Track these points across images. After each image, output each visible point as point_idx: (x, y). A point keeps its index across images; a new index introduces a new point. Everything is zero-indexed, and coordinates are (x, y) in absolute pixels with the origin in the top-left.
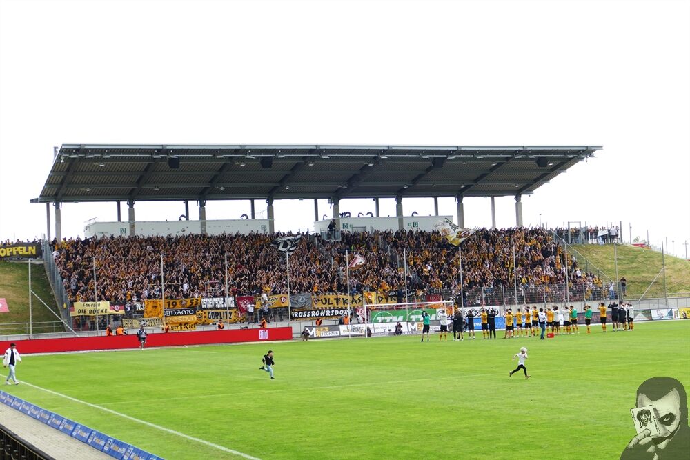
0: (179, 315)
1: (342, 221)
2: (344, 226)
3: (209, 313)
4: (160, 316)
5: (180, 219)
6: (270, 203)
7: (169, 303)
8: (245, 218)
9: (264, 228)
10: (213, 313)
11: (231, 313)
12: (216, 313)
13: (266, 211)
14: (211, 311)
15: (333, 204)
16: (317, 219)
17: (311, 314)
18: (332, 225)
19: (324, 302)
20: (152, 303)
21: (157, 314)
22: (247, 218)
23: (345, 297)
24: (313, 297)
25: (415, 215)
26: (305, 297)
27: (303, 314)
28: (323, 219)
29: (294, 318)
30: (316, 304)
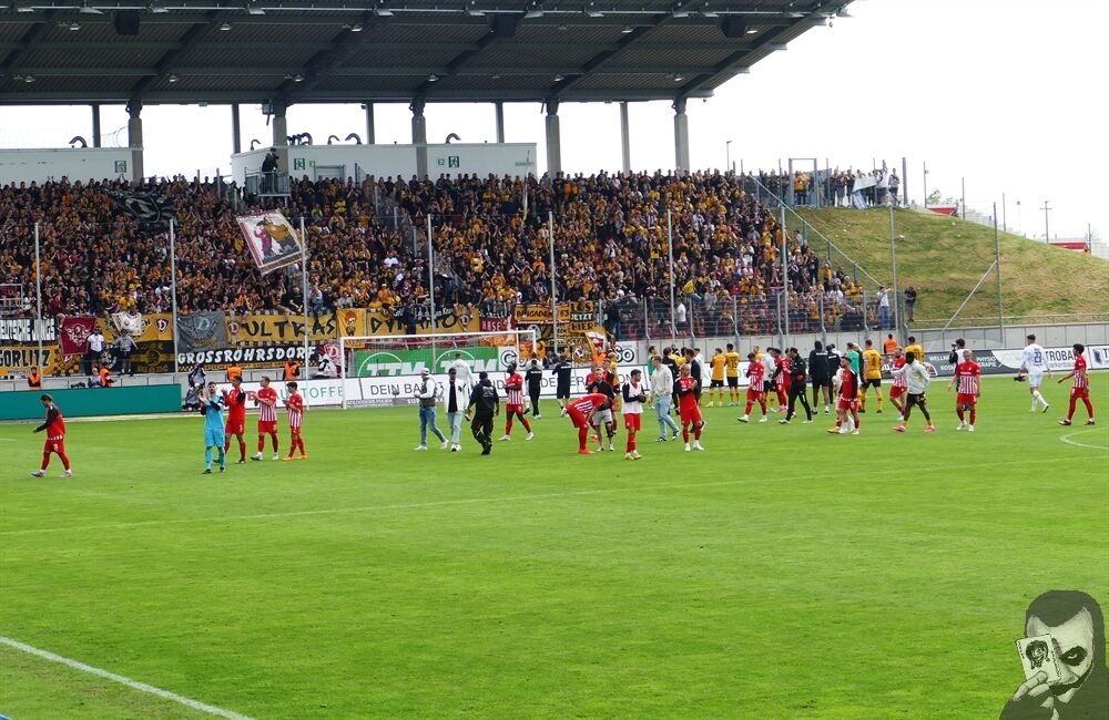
1: (293, 154)
2: (299, 164)
6: (134, 112)
8: (78, 144)
9: (121, 167)
10: (7, 352)
11: (46, 354)
12: (14, 353)
13: (127, 129)
14: (3, 349)
15: (272, 116)
16: (237, 149)
17: (223, 357)
18: (271, 162)
19: (252, 329)
22: (84, 146)
23: (299, 320)
24: (227, 319)
25: (453, 140)
26: (210, 320)
27: (206, 357)
28: (252, 148)
29: (186, 364)
30: (234, 334)
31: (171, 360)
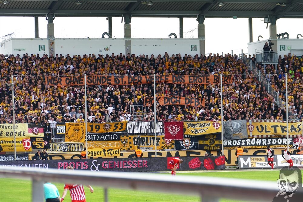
0: (102, 140)
1: (279, 43)
2: (283, 48)
3: (135, 138)
4: (83, 141)
5: (103, 37)
6: (201, 21)
7: (92, 126)
8: (173, 37)
9: (194, 48)
10: (139, 138)
11: (158, 139)
12: (143, 138)
13: (197, 30)
14: (137, 136)
15: (269, 24)
16: (251, 40)
17: (246, 142)
19: (260, 129)
20: (74, 126)
21: (79, 138)
22: (176, 37)
23: (284, 125)
24: (248, 124)
26: (240, 124)
27: (237, 143)
28: (259, 40)
29: (227, 146)
30: (251, 131)
31: (221, 143)
